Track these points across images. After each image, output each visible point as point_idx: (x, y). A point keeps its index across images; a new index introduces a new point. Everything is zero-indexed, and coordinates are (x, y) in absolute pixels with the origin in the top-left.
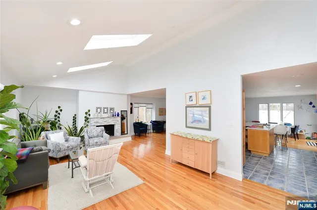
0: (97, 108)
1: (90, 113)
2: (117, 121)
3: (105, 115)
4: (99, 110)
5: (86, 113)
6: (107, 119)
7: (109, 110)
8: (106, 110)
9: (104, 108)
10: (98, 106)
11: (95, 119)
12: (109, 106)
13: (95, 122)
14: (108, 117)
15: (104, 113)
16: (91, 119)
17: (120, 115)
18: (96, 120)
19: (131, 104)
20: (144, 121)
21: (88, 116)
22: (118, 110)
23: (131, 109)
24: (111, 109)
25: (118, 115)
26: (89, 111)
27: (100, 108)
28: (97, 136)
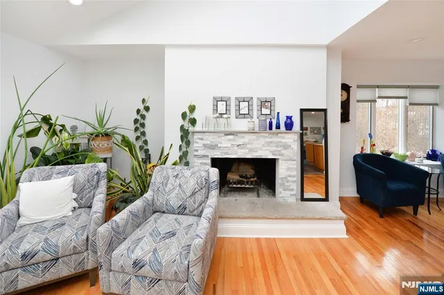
0: (217, 100)
1: (195, 115)
2: (286, 147)
3: (243, 125)
4: (222, 107)
5: (184, 116)
6: (247, 138)
7: (255, 108)
8: (244, 105)
9: (239, 101)
10: (219, 95)
11: (205, 136)
12: (258, 94)
13: (205, 146)
14: (252, 132)
15: (240, 116)
16: (197, 136)
17: (297, 127)
18: (209, 139)
19: (346, 88)
20: (399, 151)
21: (187, 125)
22: (288, 108)
23: (345, 106)
24: (264, 103)
25: (289, 126)
26: (192, 109)
27: (226, 101)
28: (182, 210)
